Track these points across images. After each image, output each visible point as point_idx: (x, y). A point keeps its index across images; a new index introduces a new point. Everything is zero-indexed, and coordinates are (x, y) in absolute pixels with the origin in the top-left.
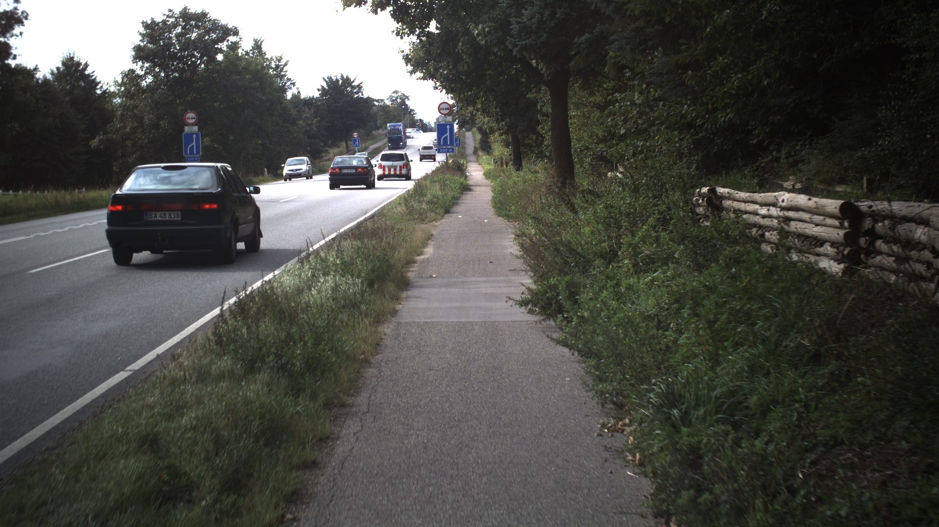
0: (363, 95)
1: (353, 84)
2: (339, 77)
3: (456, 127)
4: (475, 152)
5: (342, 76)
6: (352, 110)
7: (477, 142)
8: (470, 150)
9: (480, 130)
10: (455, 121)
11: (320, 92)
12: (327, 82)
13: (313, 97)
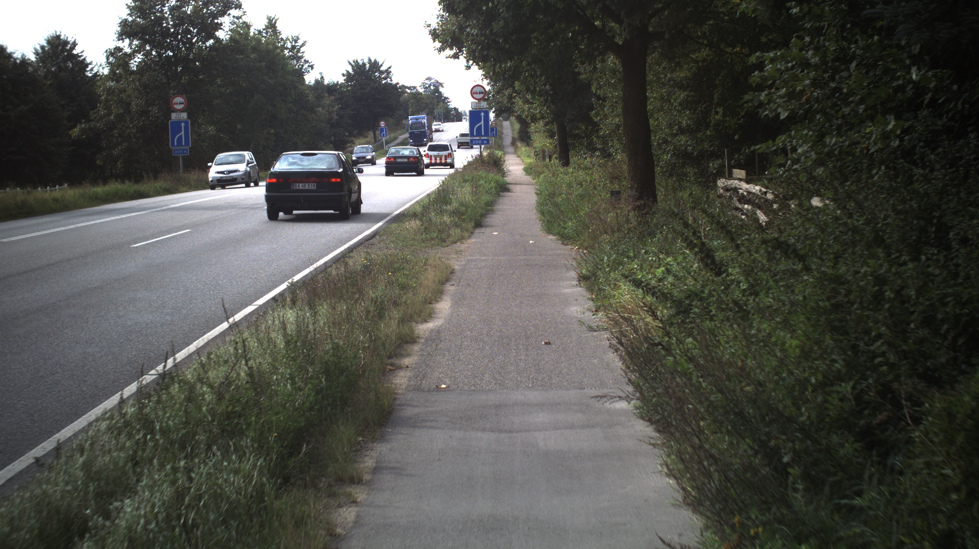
0: (391, 80)
1: (381, 69)
2: (366, 61)
3: (492, 116)
4: (513, 143)
5: (370, 60)
6: (380, 97)
7: (516, 132)
8: (508, 140)
9: (519, 119)
10: (492, 109)
11: (345, 78)
12: (352, 66)
13: (338, 82)
